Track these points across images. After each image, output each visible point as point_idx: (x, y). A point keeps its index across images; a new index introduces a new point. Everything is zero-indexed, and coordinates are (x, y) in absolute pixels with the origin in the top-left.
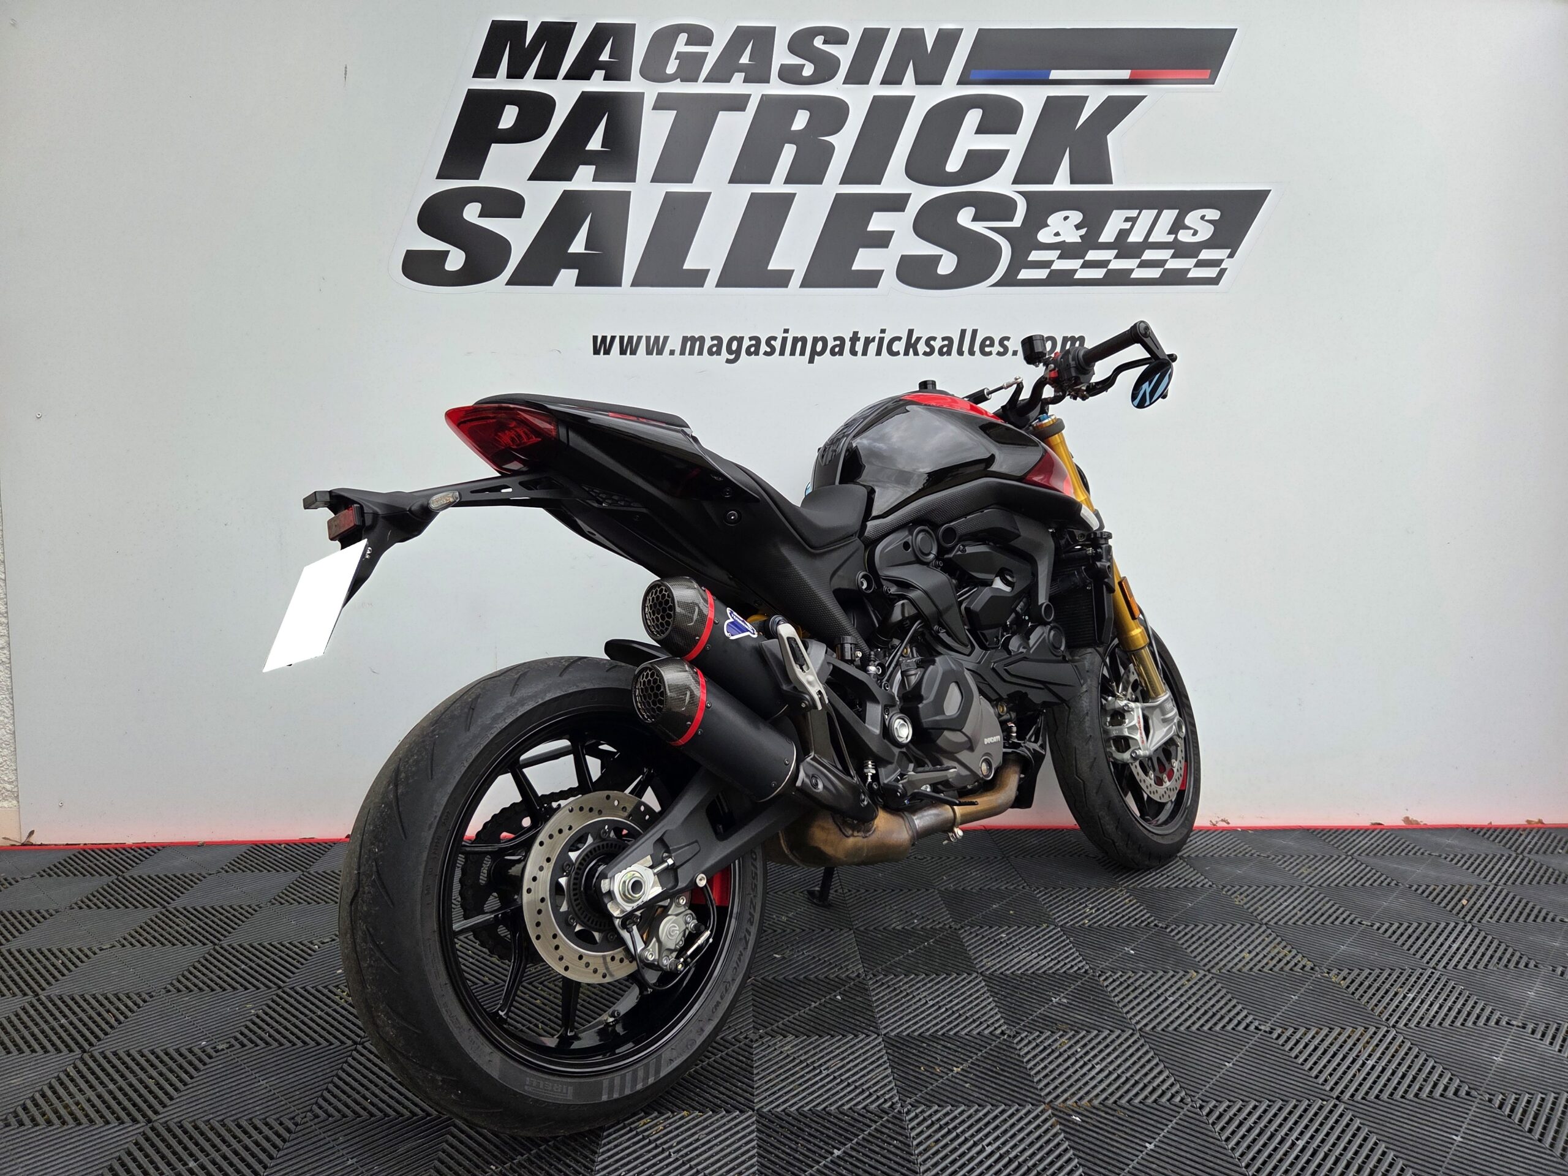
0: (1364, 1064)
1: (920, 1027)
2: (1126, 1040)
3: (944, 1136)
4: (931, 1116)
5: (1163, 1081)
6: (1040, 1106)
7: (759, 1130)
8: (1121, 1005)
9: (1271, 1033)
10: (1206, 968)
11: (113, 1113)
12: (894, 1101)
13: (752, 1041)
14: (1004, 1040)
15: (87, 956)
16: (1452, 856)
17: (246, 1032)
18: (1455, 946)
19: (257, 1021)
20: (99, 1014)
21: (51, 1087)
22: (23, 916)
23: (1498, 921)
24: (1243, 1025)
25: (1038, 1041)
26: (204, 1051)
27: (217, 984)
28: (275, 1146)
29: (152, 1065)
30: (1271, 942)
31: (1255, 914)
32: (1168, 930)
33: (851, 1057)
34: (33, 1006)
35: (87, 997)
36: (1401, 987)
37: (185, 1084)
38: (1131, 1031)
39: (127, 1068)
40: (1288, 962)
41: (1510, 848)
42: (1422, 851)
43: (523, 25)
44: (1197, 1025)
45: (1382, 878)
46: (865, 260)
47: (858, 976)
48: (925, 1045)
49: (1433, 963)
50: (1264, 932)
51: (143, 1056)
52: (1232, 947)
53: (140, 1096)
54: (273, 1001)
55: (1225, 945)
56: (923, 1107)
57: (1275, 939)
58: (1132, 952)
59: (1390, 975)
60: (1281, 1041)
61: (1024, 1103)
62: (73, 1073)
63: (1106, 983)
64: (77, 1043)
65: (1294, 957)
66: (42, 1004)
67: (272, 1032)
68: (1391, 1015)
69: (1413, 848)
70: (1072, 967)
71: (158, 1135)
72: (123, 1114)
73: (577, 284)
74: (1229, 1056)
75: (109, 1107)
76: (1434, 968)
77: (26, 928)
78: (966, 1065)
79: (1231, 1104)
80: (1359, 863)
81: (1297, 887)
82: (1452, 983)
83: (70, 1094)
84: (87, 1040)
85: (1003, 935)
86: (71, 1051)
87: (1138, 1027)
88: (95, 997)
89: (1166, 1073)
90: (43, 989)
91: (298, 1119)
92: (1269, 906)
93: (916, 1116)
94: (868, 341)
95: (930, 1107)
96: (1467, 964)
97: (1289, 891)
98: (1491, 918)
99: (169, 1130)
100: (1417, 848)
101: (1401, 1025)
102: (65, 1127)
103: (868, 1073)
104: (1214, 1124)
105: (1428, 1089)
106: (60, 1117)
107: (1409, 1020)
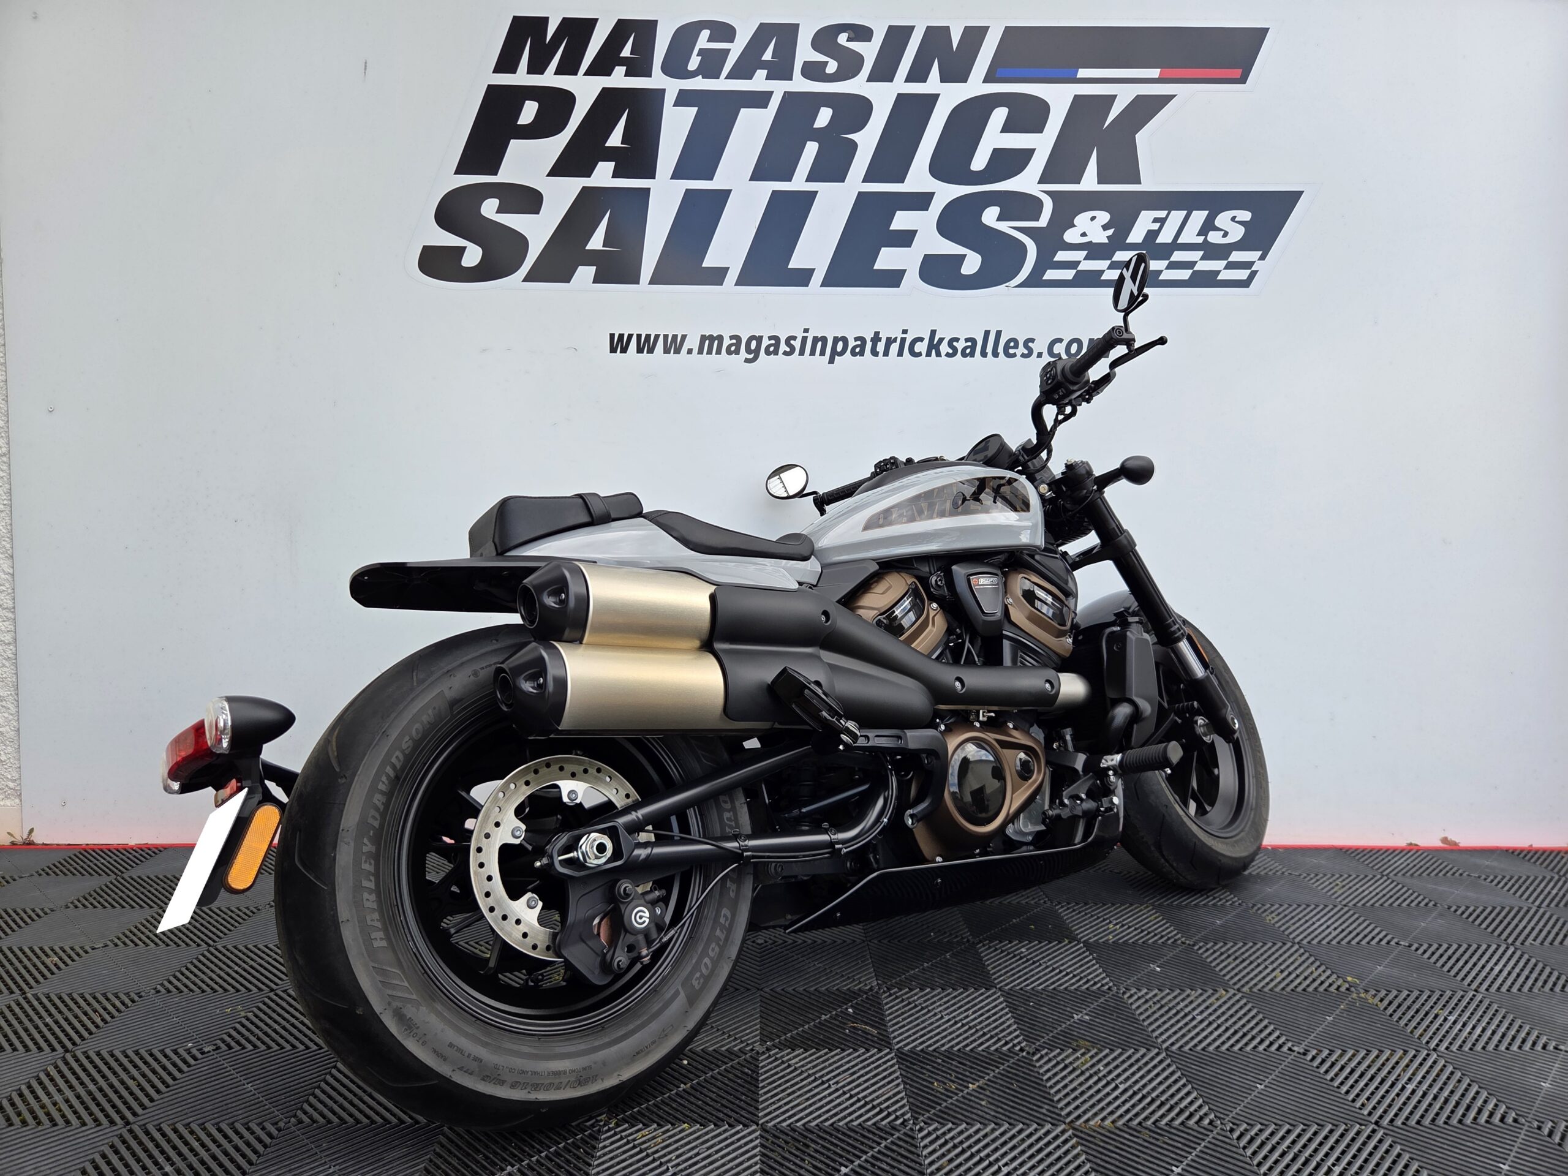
0: (1403, 1088)
1: (935, 1043)
2: (1152, 1059)
3: (957, 1156)
4: (944, 1134)
5: (1191, 1103)
6: (1060, 1125)
7: (762, 1146)
8: (1146, 1024)
9: (1305, 1054)
10: (1236, 987)
11: (91, 1114)
12: (906, 1117)
13: (758, 1053)
14: (1023, 1057)
15: (78, 955)
16: (1492, 877)
17: (234, 1033)
18: (1497, 969)
19: (247, 1023)
20: (86, 1014)
21: (29, 1087)
22: (18, 914)
23: (1542, 943)
24: (1276, 1046)
25: (1059, 1059)
26: (189, 1053)
27: (208, 985)
28: (255, 1152)
29: (136, 1066)
30: (1304, 962)
31: (1286, 933)
32: (1196, 947)
33: (862, 1072)
34: (19, 1004)
35: (75, 996)
36: (1441, 1009)
37: (168, 1086)
38: (1157, 1050)
39: (110, 1068)
40: (1322, 983)
41: (1552, 870)
42: (1460, 871)
43: (545, 20)
44: (1227, 1046)
45: (1420, 899)
46: (888, 258)
47: (871, 989)
48: (939, 1061)
49: (1474, 986)
50: (1296, 951)
51: (127, 1056)
52: (1263, 966)
53: (121, 1097)
54: (265, 1004)
55: (1255, 964)
56: (937, 1124)
57: (1308, 959)
58: (1158, 969)
59: (1429, 997)
60: (1316, 1063)
61: (1042, 1123)
62: (53, 1072)
63: (1131, 1001)
64: (60, 1042)
65: (1328, 977)
66: (28, 1002)
67: (260, 1034)
68: (1431, 1038)
69: (1451, 869)
70: (1095, 983)
71: (136, 1137)
72: (100, 1116)
73: (594, 282)
74: (1261, 1077)
75: (87, 1108)
76: (1476, 991)
77: (19, 927)
78: (981, 1082)
79: (1263, 1127)
80: (1395, 883)
81: (1331, 907)
82: (1495, 1006)
83: (48, 1094)
84: (70, 1039)
85: (1023, 950)
86: (53, 1050)
87: (1165, 1046)
88: (82, 996)
89: (1194, 1094)
90: (31, 988)
91: (281, 1124)
92: (1301, 925)
93: (929, 1134)
94: (890, 341)
95: (944, 1125)
96: (1510, 987)
97: (1322, 910)
98: (1534, 940)
99: (147, 1133)
100: (1455, 869)
101: (1442, 1048)
102: (40, 1128)
103: (879, 1088)
104: (1244, 1148)
105: (1472, 1114)
106: (35, 1118)
107: (1451, 1044)
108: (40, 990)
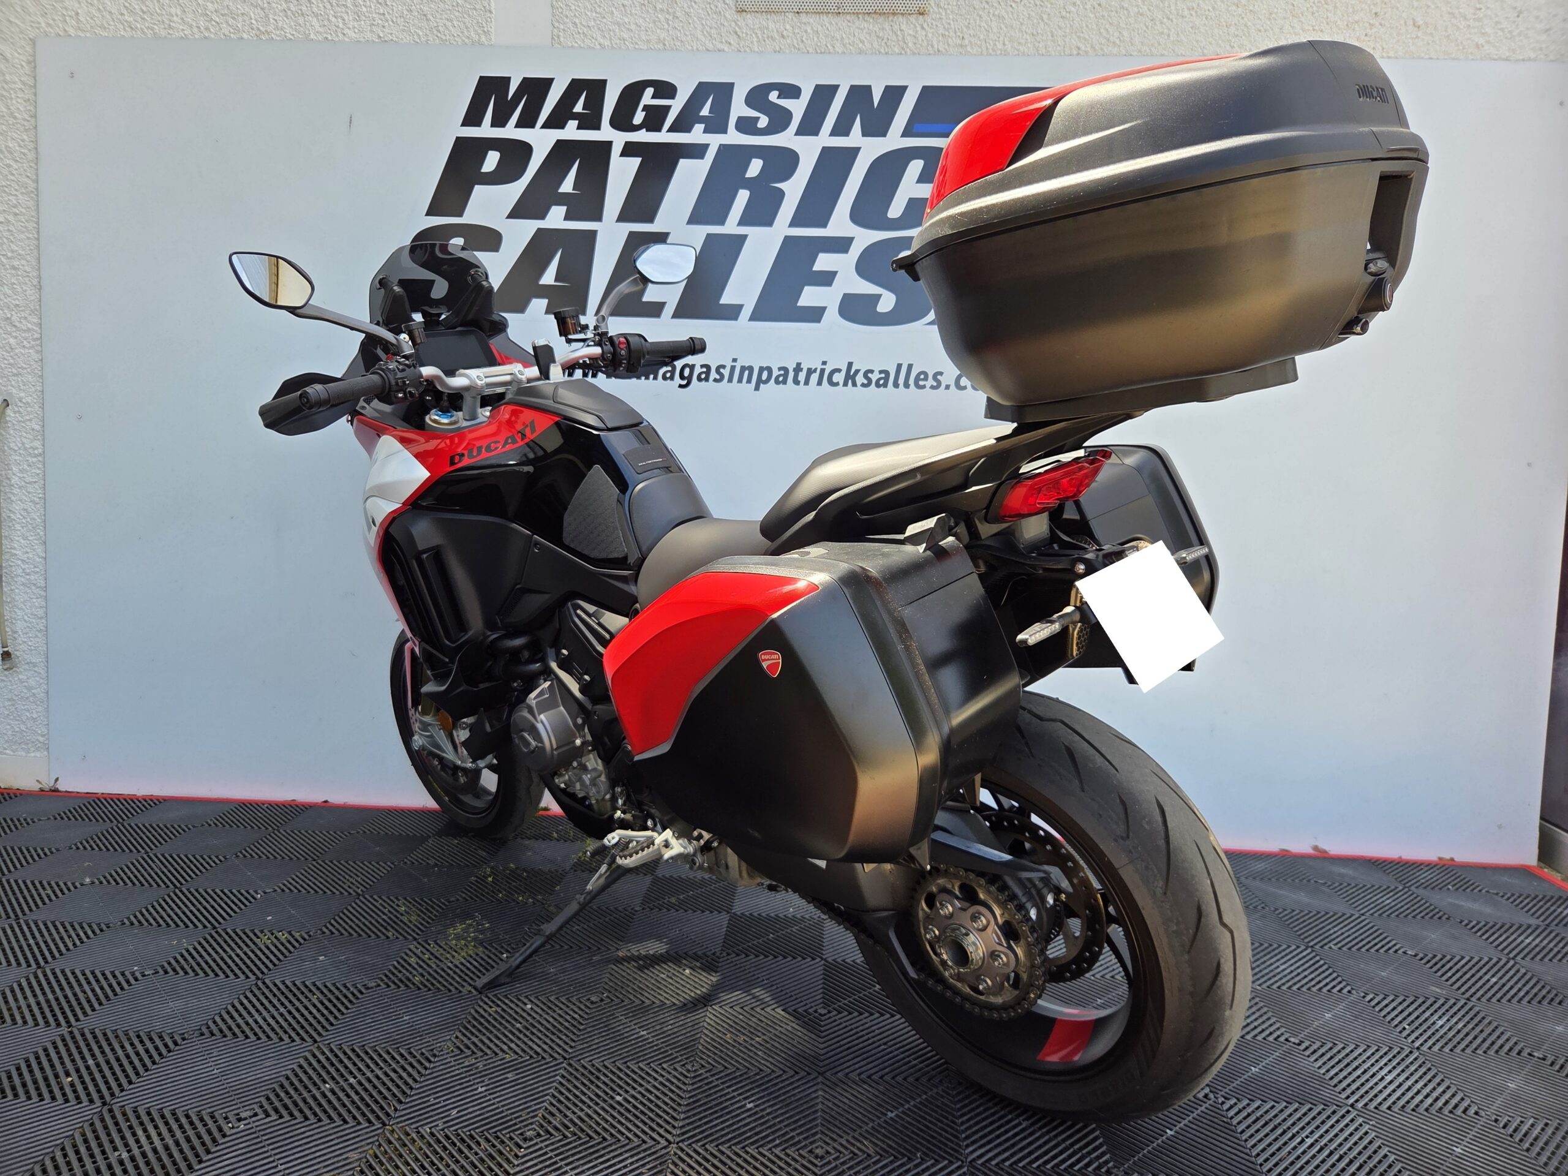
17: (173, 962)
19: (185, 954)
22: (29, 851)
26: (133, 974)
28: (160, 1054)
29: (89, 983)
35: (58, 923)
39: (69, 983)
41: (1400, 882)
42: (1310, 877)
43: (504, 79)
46: (810, 296)
47: (714, 954)
51: (84, 974)
54: (205, 939)
62: (24, 984)
64: (36, 960)
67: (194, 964)
71: (73, 1038)
73: (544, 313)
75: (43, 1012)
77: (28, 863)
83: (16, 1000)
84: (45, 958)
86: (29, 966)
88: (63, 924)
90: (25, 915)
94: (810, 372)
99: (83, 1035)
108: (31, 917)
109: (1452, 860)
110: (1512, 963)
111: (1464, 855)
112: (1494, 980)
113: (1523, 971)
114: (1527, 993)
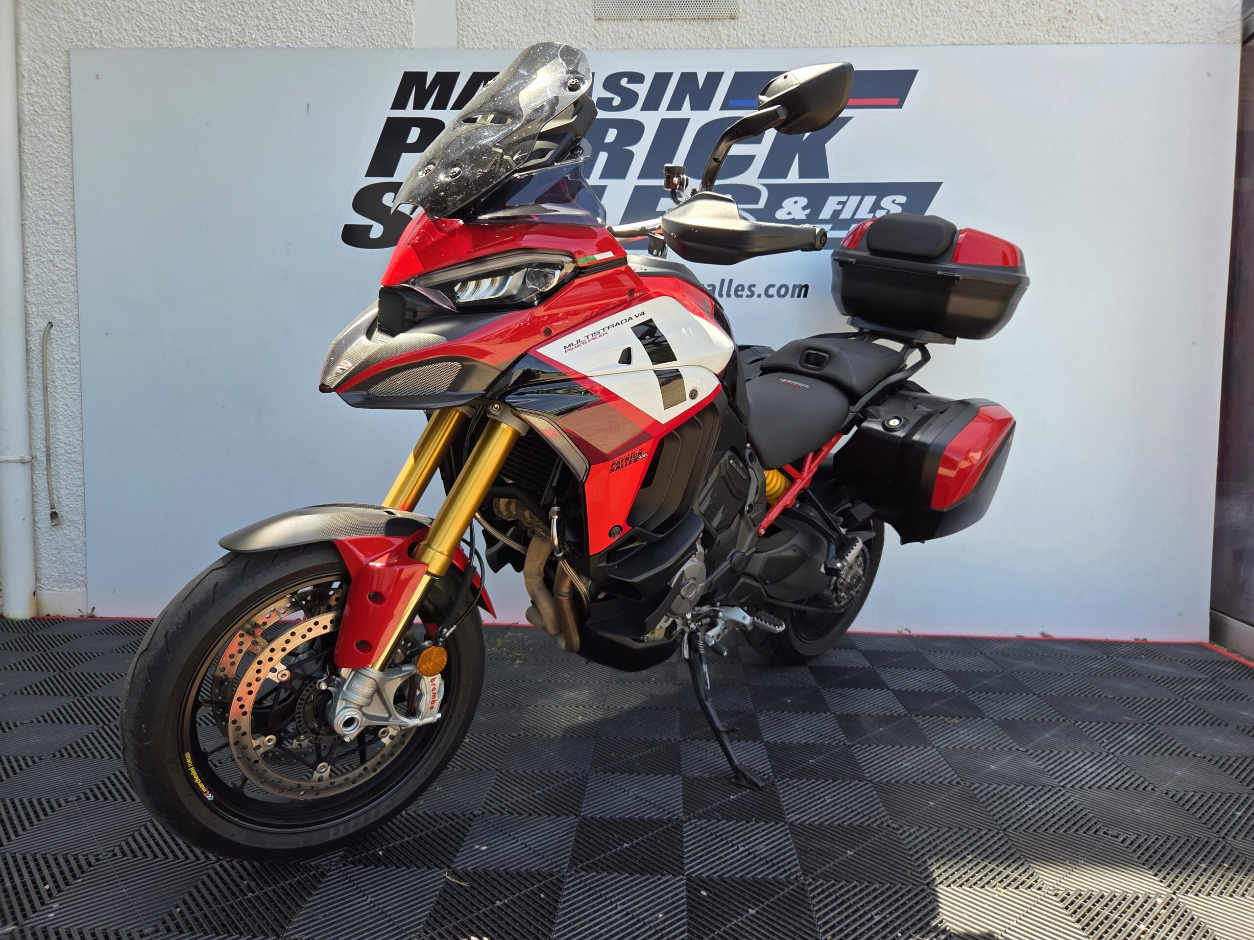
16: (1057, 656)
43: (424, 75)
80: (986, 658)
109: (1145, 640)
110: (1185, 701)
111: (1154, 636)
112: (1171, 712)
113: (1193, 706)
114: (1195, 719)
